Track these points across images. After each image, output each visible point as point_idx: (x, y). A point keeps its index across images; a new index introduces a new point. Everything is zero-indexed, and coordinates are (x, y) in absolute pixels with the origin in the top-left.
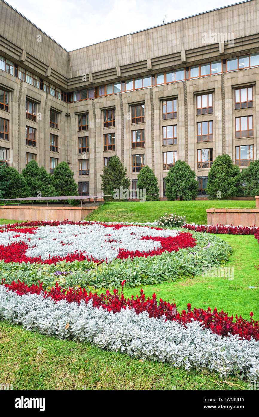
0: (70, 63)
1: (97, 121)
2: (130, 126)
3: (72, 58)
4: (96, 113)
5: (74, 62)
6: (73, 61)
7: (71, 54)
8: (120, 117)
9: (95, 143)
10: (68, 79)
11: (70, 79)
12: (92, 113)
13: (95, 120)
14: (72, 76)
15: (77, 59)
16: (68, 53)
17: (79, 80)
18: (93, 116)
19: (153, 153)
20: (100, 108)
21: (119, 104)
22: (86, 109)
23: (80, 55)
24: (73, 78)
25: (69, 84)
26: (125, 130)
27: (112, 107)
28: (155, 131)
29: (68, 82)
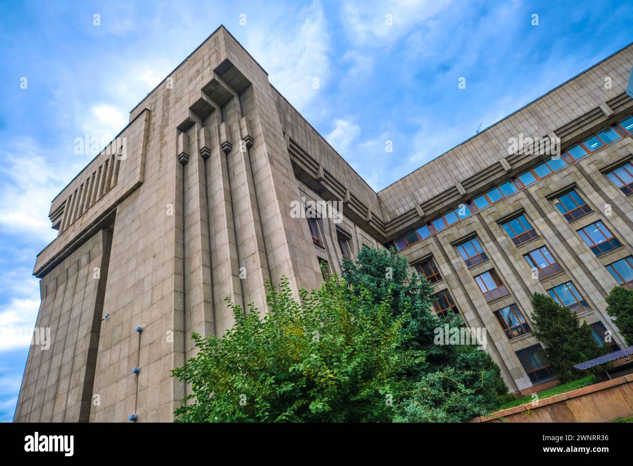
0: (382, 204)
1: (453, 262)
2: (517, 250)
3: (383, 198)
4: (447, 251)
5: (388, 202)
6: (386, 201)
7: (380, 194)
8: (491, 243)
9: (467, 295)
10: (385, 224)
11: (388, 223)
12: (440, 254)
13: (448, 261)
14: (391, 218)
15: (391, 197)
16: (377, 194)
17: (401, 220)
18: (443, 258)
19: (588, 273)
20: (451, 243)
21: (481, 226)
22: (427, 252)
23: (395, 191)
24: (392, 221)
25: (387, 230)
26: (511, 258)
27: (470, 236)
28: (569, 241)
29: (385, 229)
